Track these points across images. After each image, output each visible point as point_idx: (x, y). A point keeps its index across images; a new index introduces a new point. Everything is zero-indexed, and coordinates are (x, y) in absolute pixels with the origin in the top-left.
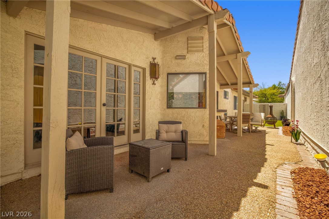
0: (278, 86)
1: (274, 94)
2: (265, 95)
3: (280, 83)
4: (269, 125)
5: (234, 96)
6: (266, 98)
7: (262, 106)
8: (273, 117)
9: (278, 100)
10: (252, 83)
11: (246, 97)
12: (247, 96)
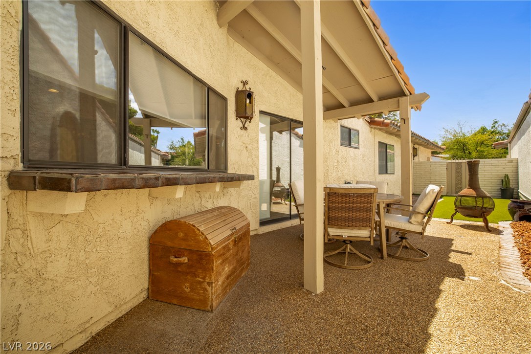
0: (492, 128)
1: (482, 143)
2: (464, 145)
3: (496, 122)
4: (468, 218)
5: (379, 142)
6: (467, 152)
7: (453, 165)
8: (481, 195)
9: (492, 154)
10: (407, 92)
11: (416, 146)
12: (419, 144)
